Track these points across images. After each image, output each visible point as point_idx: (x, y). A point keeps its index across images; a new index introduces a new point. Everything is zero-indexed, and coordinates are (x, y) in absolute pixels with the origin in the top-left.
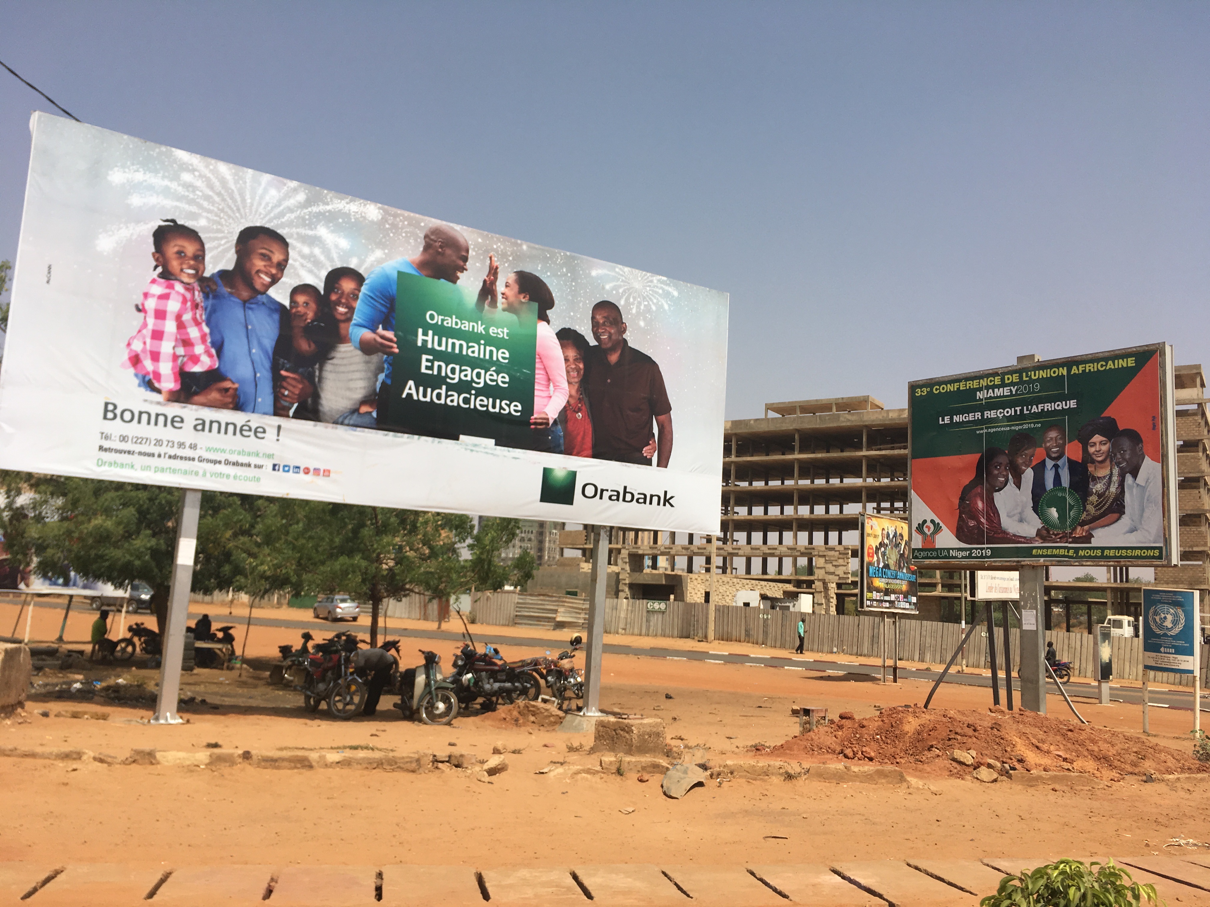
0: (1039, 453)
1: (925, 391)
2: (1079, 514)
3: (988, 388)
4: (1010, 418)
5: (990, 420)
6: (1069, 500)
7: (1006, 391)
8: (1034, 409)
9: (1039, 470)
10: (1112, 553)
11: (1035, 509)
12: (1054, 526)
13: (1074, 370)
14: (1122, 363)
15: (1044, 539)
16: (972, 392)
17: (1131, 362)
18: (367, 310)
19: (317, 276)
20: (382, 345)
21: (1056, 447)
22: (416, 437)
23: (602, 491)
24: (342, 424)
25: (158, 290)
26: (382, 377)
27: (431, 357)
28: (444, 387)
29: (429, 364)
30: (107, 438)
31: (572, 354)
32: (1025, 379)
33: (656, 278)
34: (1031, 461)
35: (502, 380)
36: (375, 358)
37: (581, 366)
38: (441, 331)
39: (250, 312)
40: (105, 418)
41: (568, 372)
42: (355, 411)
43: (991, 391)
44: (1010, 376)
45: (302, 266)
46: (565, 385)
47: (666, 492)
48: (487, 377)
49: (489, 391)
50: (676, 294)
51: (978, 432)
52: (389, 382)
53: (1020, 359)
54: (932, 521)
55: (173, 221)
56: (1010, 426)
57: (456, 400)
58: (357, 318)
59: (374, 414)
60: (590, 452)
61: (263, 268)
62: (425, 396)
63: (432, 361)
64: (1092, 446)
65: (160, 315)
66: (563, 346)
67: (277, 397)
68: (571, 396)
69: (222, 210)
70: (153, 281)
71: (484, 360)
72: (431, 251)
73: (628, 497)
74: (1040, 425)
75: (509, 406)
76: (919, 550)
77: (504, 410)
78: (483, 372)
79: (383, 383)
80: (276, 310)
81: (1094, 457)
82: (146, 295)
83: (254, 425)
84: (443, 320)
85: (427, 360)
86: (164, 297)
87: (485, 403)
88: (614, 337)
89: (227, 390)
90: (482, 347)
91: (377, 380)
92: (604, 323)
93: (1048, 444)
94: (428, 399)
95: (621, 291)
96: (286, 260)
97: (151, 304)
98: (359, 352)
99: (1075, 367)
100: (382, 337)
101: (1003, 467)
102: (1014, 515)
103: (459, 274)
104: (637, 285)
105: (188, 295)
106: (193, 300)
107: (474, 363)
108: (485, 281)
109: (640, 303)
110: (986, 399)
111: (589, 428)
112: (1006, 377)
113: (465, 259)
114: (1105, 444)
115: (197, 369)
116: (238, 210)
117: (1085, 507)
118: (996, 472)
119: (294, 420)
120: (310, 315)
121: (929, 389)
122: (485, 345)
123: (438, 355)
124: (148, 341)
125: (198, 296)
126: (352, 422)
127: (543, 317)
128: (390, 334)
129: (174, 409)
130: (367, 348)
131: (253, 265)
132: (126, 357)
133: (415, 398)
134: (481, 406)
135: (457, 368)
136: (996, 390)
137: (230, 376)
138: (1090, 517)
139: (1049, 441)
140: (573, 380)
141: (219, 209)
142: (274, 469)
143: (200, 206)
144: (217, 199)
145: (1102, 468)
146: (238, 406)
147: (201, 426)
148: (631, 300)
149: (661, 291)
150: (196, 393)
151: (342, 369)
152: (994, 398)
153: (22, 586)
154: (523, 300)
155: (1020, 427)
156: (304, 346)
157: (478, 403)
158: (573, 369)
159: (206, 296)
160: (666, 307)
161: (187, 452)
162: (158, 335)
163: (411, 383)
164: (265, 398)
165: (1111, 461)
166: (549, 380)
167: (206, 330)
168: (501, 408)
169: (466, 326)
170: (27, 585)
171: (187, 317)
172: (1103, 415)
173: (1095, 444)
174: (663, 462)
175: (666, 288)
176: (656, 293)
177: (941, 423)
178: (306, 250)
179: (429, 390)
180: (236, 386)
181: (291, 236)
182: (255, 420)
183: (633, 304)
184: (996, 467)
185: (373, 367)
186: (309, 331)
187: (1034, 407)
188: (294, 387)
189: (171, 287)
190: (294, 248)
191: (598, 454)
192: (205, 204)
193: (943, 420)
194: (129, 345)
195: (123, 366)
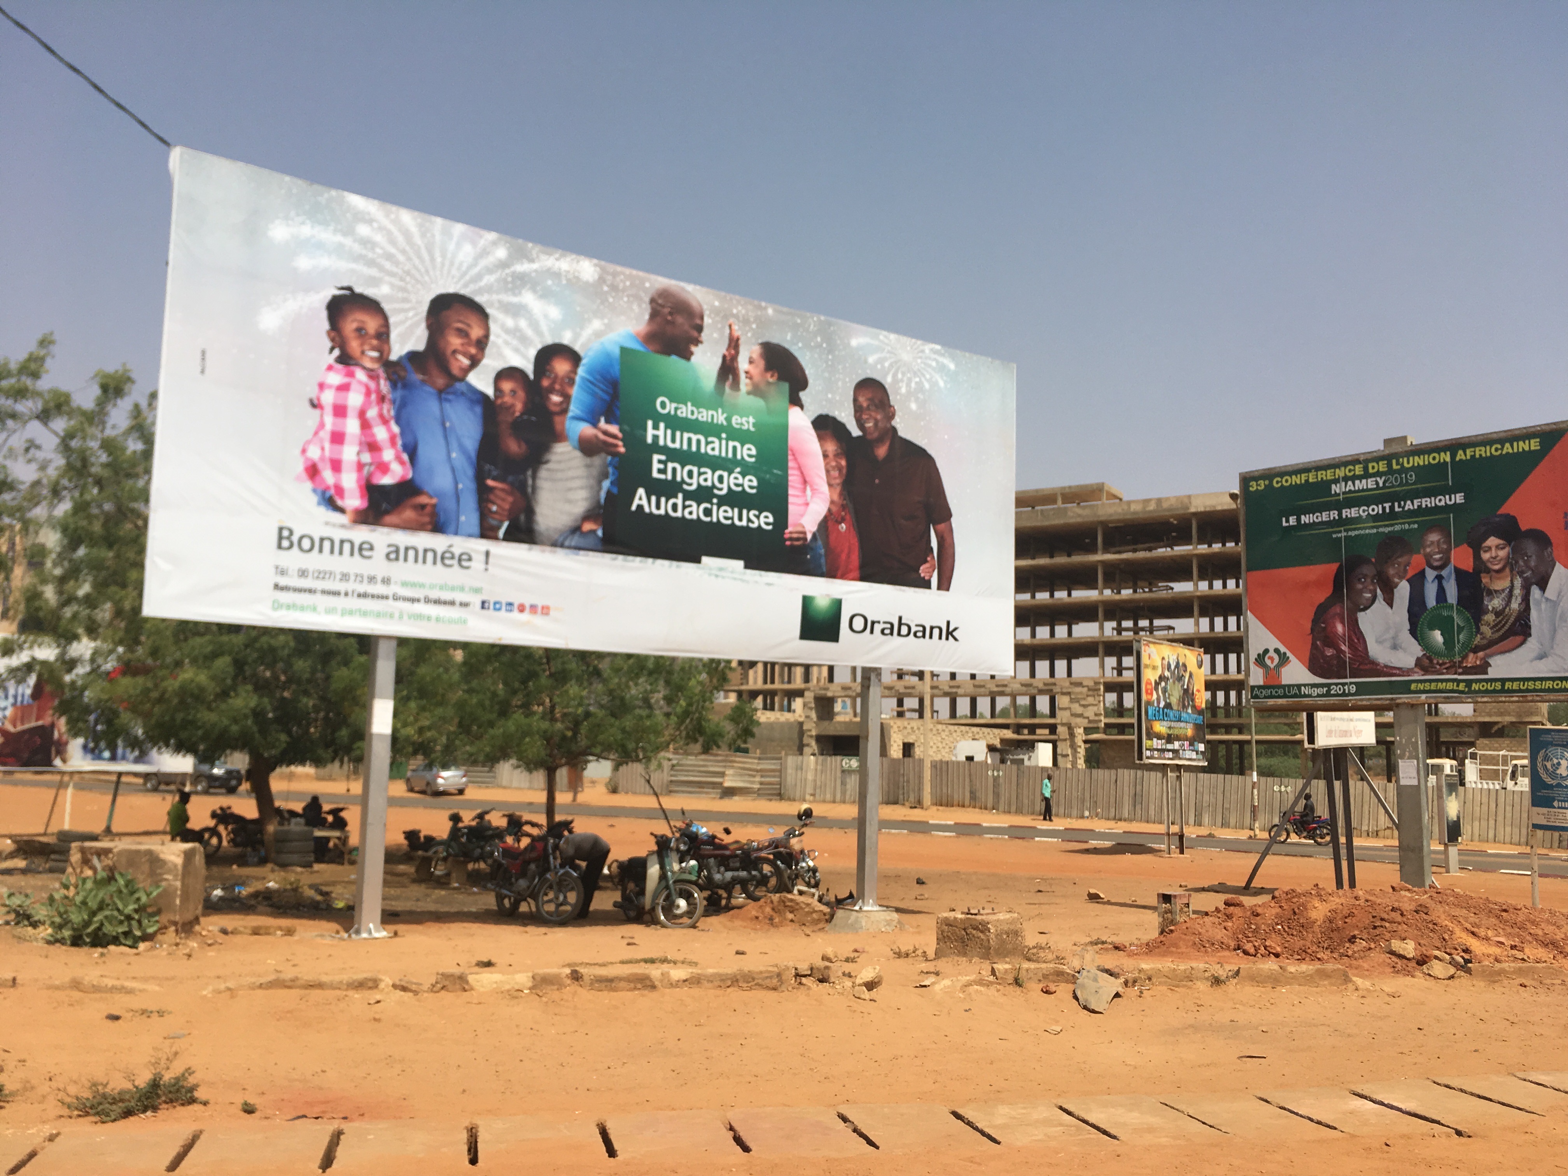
0: (1417, 560)
1: (1262, 484)
2: (1470, 638)
3: (1346, 479)
4: (1376, 518)
5: (1350, 521)
6: (1458, 620)
7: (1370, 483)
8: (1409, 505)
9: (1417, 583)
10: (1515, 686)
11: (1413, 632)
12: (1439, 654)
13: (1460, 455)
14: (1523, 446)
15: (1426, 670)
16: (1326, 485)
17: (1534, 445)
18: (586, 398)
19: (524, 356)
20: (605, 443)
21: (1439, 553)
22: (650, 560)
23: (873, 623)
24: (562, 546)
25: (335, 378)
26: (606, 484)
27: (663, 458)
28: (680, 496)
29: (662, 466)
30: (283, 572)
31: (831, 447)
32: (1395, 467)
33: (928, 347)
34: (1405, 571)
35: (750, 483)
36: (597, 461)
37: (843, 463)
38: (676, 424)
39: (447, 406)
40: (280, 547)
41: (827, 471)
42: (576, 530)
43: (1350, 483)
44: (1375, 464)
45: (507, 343)
46: (825, 488)
47: (948, 623)
48: (734, 481)
49: (735, 499)
50: (952, 366)
51: (1334, 536)
52: (615, 490)
53: (1388, 442)
54: (1277, 651)
55: (349, 288)
56: (1377, 527)
57: (695, 511)
58: (574, 409)
59: (600, 533)
60: (857, 574)
61: (460, 348)
62: (658, 507)
63: (664, 463)
64: (1485, 551)
65: (340, 411)
66: (821, 438)
67: (484, 513)
68: (832, 502)
69: (408, 273)
70: (330, 368)
71: (726, 459)
72: (659, 319)
73: (904, 630)
74: (1416, 526)
75: (758, 517)
76: (1259, 687)
77: (753, 522)
78: (725, 474)
79: (609, 493)
80: (478, 402)
81: (1489, 565)
82: (322, 386)
83: (457, 551)
84: (676, 409)
85: (660, 462)
86: (344, 388)
87: (730, 514)
88: (880, 424)
89: (423, 507)
90: (724, 442)
91: (600, 488)
92: (868, 408)
93: (1428, 550)
94: (662, 512)
95: (887, 364)
96: (487, 336)
97: (328, 398)
98: (578, 454)
99: (1461, 452)
100: (605, 433)
101: (1369, 580)
102: (1385, 640)
103: (693, 349)
104: (906, 357)
105: (372, 385)
106: (378, 391)
107: (715, 463)
108: (724, 357)
109: (910, 380)
110: (1344, 493)
111: (855, 542)
112: (1370, 465)
113: (700, 329)
114: (1503, 548)
115: (387, 480)
116: (427, 271)
117: (1478, 629)
118: (1360, 586)
119: (505, 544)
120: (519, 407)
121: (1267, 482)
122: (727, 440)
123: (673, 455)
124: (327, 445)
125: (384, 386)
126: (573, 544)
127: (796, 401)
128: (614, 429)
129: (362, 534)
130: (588, 447)
131: (448, 343)
132: (300, 467)
133: (647, 510)
134: (726, 518)
135: (695, 470)
136: (1357, 482)
137: (427, 488)
138: (1485, 642)
139: (1429, 546)
140: (833, 482)
141: (404, 272)
142: (483, 607)
143: (381, 269)
144: (401, 258)
145: (1499, 579)
146: (438, 527)
147: (394, 554)
148: (900, 376)
149: (934, 364)
150: (387, 512)
151: (559, 475)
152: (1355, 492)
153: (58, 762)
154: (771, 380)
155: (1390, 529)
156: (514, 447)
157: (723, 515)
158: (834, 468)
159: (394, 385)
160: (941, 384)
161: (378, 589)
162: (338, 438)
163: (641, 491)
164: (469, 517)
165: (1512, 571)
166: (805, 482)
167: (396, 429)
168: (749, 520)
169: (704, 415)
170: (64, 761)
171: (372, 413)
172: (1499, 512)
173: (1490, 548)
174: (945, 584)
175: (941, 359)
176: (930, 366)
177: (1284, 524)
178: (510, 322)
179: (663, 500)
180: (434, 501)
181: (492, 305)
182: (460, 544)
183: (902, 380)
184: (1359, 580)
185: (595, 472)
186: (518, 427)
187: (1409, 502)
188: (503, 500)
189: (351, 375)
190: (496, 321)
191: (866, 576)
192: (388, 265)
193: (1287, 521)
194: (304, 451)
195: (298, 479)
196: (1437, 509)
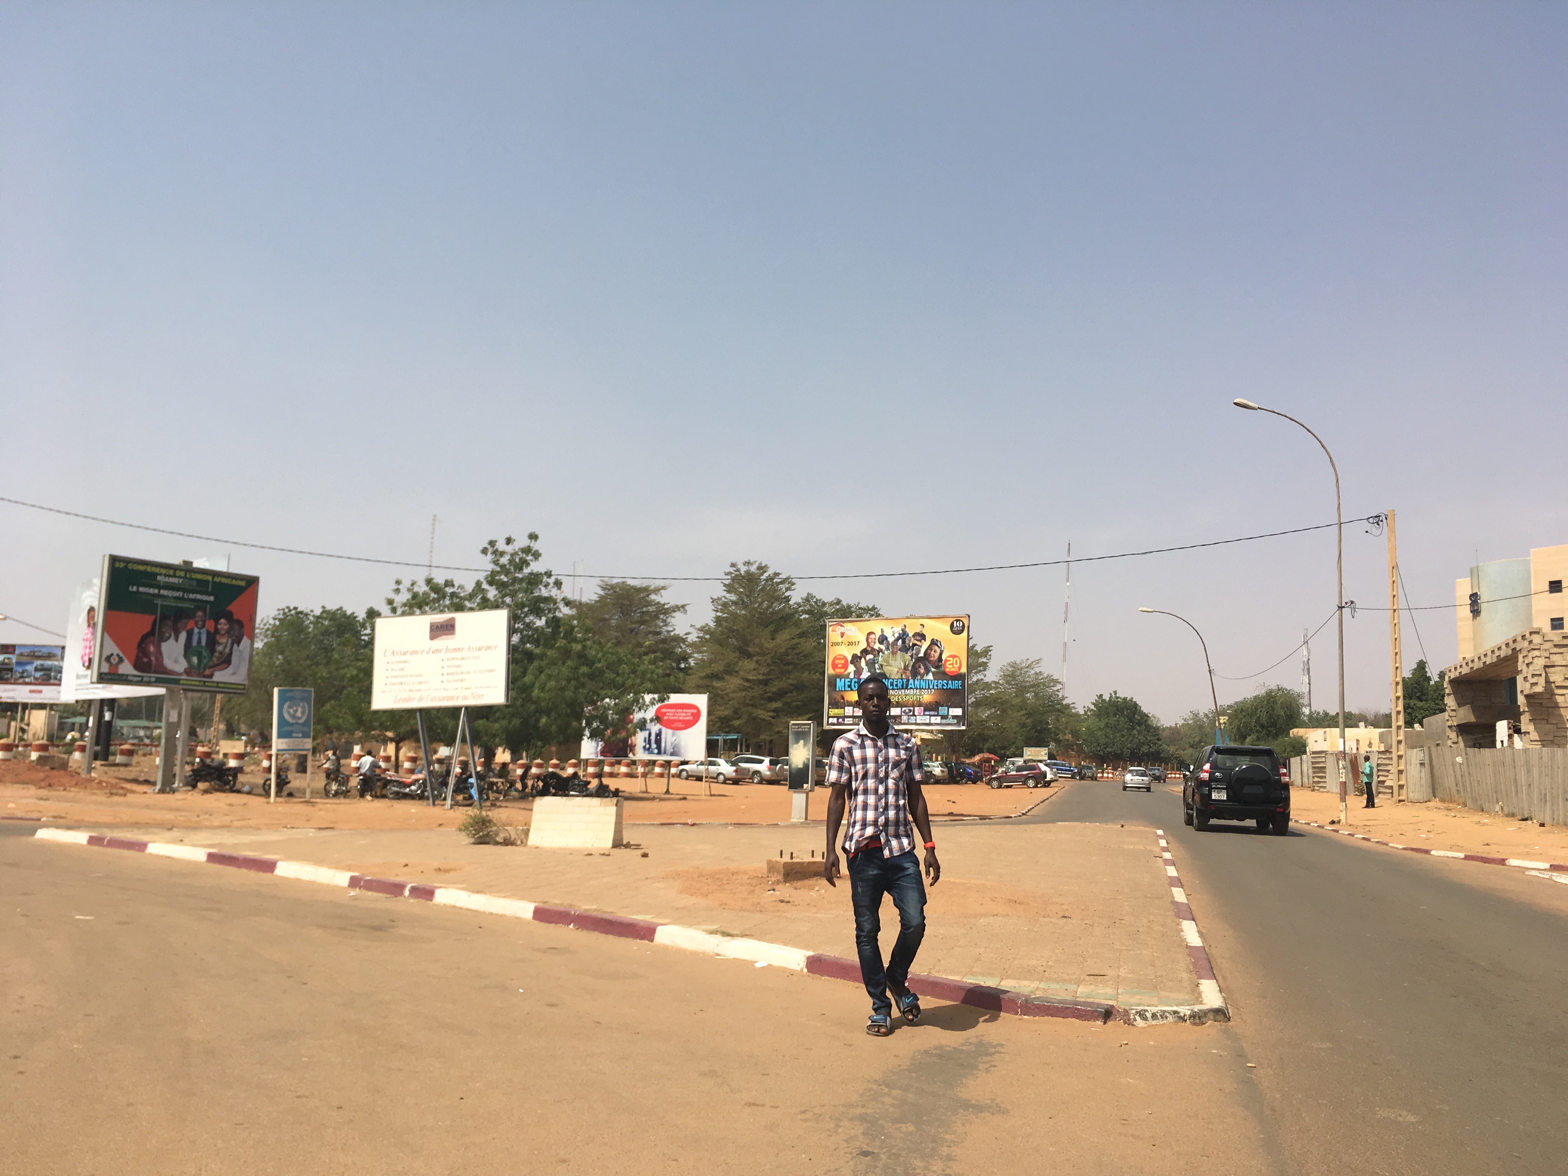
196: (201, 601)
